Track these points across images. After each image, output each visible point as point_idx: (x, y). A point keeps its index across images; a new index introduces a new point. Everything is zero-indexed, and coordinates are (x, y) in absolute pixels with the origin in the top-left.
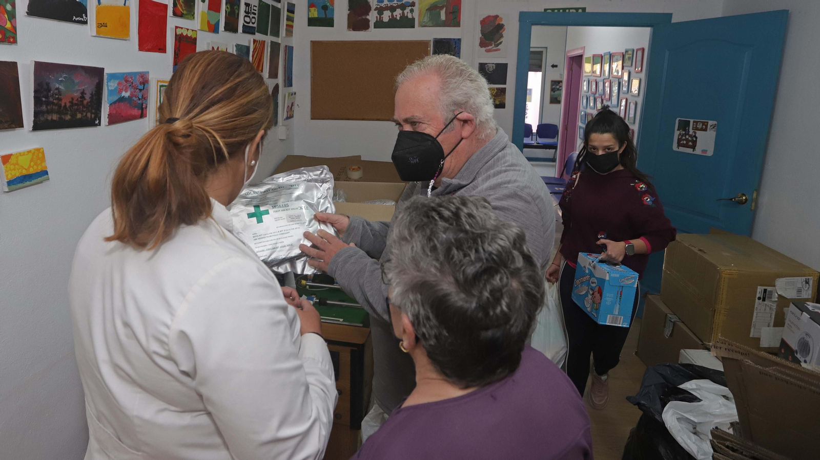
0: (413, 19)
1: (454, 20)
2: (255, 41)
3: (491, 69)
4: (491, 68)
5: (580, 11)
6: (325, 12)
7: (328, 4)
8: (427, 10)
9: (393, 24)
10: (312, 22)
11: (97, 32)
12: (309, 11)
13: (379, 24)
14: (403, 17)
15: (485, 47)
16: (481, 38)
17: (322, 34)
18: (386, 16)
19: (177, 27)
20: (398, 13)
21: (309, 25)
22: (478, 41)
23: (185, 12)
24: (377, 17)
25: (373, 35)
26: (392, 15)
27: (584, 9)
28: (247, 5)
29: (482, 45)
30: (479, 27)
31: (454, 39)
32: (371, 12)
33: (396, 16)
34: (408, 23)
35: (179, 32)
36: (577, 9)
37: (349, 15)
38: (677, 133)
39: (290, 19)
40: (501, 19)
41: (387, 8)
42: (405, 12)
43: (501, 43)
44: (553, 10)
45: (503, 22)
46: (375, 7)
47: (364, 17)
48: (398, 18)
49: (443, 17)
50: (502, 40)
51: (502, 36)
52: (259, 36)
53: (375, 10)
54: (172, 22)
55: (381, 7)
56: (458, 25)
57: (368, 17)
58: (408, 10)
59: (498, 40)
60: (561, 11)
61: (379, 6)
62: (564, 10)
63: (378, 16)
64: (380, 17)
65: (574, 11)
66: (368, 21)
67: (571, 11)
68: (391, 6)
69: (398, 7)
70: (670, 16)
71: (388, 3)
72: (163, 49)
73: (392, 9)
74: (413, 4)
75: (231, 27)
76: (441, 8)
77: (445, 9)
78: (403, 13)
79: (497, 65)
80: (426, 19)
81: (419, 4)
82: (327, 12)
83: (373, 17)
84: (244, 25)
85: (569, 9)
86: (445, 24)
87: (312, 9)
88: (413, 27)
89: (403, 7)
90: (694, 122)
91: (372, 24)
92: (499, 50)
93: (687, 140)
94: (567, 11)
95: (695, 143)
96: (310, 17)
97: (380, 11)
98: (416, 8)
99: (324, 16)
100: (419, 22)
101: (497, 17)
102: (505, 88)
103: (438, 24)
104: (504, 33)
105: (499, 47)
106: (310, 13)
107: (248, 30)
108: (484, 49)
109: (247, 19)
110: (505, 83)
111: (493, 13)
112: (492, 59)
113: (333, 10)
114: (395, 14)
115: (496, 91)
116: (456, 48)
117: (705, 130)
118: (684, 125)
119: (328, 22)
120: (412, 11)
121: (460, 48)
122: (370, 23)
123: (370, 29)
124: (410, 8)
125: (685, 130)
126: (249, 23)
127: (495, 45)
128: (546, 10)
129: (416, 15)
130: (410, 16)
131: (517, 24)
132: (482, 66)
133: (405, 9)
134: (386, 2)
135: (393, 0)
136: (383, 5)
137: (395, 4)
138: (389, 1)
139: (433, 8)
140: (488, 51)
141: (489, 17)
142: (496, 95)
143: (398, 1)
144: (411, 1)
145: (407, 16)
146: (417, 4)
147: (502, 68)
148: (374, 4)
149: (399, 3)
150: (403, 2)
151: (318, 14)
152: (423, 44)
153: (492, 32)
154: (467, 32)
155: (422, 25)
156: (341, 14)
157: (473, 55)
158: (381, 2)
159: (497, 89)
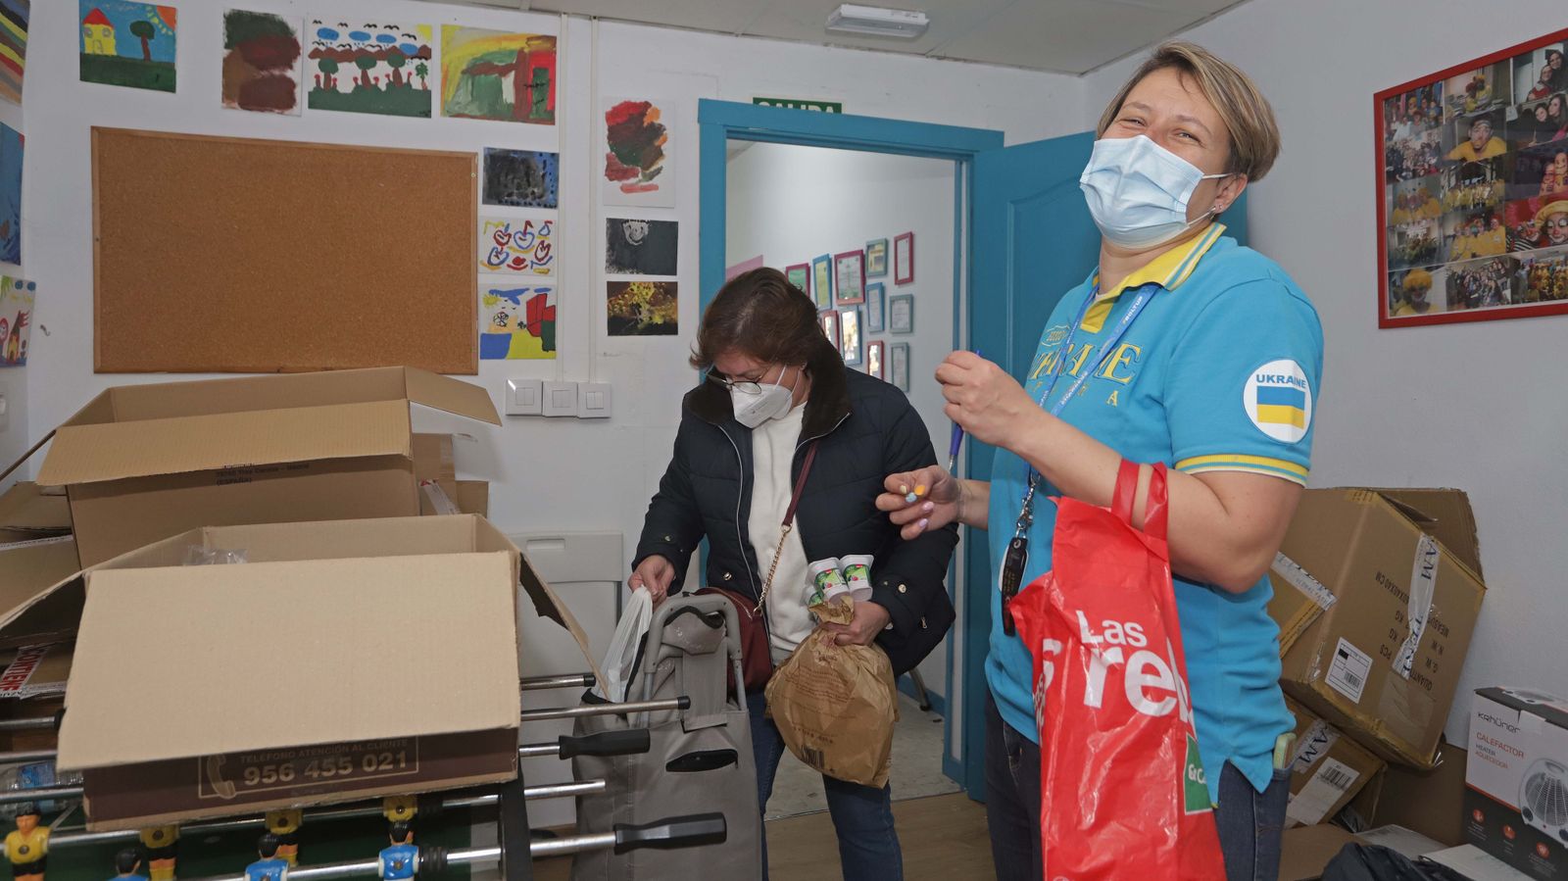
0: (426, 94)
1: (538, 104)
3: (638, 236)
4: (638, 233)
5: (830, 110)
6: (145, 44)
7: (155, 21)
8: (464, 72)
9: (365, 99)
10: (94, 68)
12: (83, 33)
13: (325, 98)
14: (397, 84)
15: (619, 179)
16: (608, 157)
18: (347, 77)
20: (381, 71)
21: (85, 77)
22: (603, 164)
24: (317, 77)
25: (308, 125)
26: (365, 76)
27: (837, 107)
29: (613, 173)
30: (603, 129)
31: (541, 154)
32: (299, 60)
33: (376, 79)
34: (408, 102)
36: (823, 106)
37: (226, 61)
40: (657, 112)
41: (347, 55)
42: (404, 71)
43: (658, 171)
44: (773, 102)
45: (662, 121)
46: (311, 48)
47: (277, 72)
48: (382, 86)
49: (509, 94)
50: (660, 163)
51: (659, 154)
53: (314, 54)
55: (330, 51)
56: (549, 118)
57: (289, 74)
58: (410, 66)
59: (652, 164)
60: (790, 106)
61: (322, 48)
62: (797, 104)
63: (322, 75)
64: (328, 79)
65: (817, 109)
66: (291, 85)
67: (811, 108)
68: (361, 51)
69: (382, 55)
70: (1000, 135)
71: (352, 42)
73: (365, 60)
74: (425, 53)
76: (504, 71)
77: (513, 74)
78: (397, 74)
79: (653, 224)
80: (464, 97)
81: (444, 54)
82: (151, 43)
83: (304, 74)
85: (808, 103)
86: (519, 113)
87: (97, 29)
88: (427, 114)
89: (396, 57)
91: (302, 95)
92: (656, 188)
94: (803, 107)
96: (88, 50)
97: (329, 60)
98: (434, 65)
99: (141, 56)
100: (444, 102)
101: (647, 105)
102: (676, 283)
103: (495, 111)
104: (666, 149)
105: (656, 180)
106: (87, 40)
108: (617, 184)
110: (675, 274)
111: (637, 97)
112: (640, 209)
113: (173, 39)
114: (371, 73)
115: (653, 290)
116: (547, 179)
119: (161, 77)
120: (422, 71)
121: (556, 179)
122: (297, 91)
123: (296, 110)
124: (417, 62)
127: (644, 175)
128: (757, 101)
129: (434, 82)
130: (416, 83)
131: (694, 129)
132: (616, 227)
133: (402, 64)
134: (344, 39)
135: (367, 37)
136: (335, 45)
137: (371, 45)
138: (355, 35)
139: (481, 69)
140: (628, 190)
141: (628, 107)
142: (654, 302)
143: (380, 38)
144: (418, 44)
145: (408, 84)
146: (436, 54)
147: (665, 233)
148: (308, 41)
149: (385, 46)
150: (397, 44)
151: (118, 46)
152: (456, 163)
153: (634, 142)
154: (574, 138)
155: (452, 112)
156: (200, 55)
157: (590, 198)
158: (328, 34)
159: (656, 285)
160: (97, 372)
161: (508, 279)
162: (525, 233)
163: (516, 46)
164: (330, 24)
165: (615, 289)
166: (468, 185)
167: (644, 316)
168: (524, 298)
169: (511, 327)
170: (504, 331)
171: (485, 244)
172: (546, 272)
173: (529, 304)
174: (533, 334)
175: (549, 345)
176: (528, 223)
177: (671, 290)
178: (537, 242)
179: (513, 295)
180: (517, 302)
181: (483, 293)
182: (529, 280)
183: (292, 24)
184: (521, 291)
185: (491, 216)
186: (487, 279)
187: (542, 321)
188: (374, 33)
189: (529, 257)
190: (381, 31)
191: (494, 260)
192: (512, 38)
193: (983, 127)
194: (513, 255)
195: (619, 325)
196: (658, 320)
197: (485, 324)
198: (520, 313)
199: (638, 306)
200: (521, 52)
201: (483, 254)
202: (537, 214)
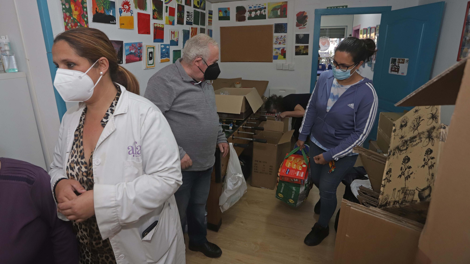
0: (265, 15)
1: (284, 14)
2: (192, 28)
3: (301, 37)
4: (302, 36)
5: (345, 7)
6: (226, 14)
7: (227, 10)
8: (271, 10)
9: (256, 17)
10: (220, 18)
11: (120, 27)
12: (219, 13)
13: (250, 18)
14: (261, 14)
15: (298, 26)
16: (297, 23)
17: (225, 24)
18: (253, 14)
19: (154, 24)
20: (258, 12)
21: (219, 19)
22: (295, 24)
23: (158, 17)
24: (249, 15)
25: (248, 23)
26: (256, 14)
27: (346, 6)
28: (188, 12)
29: (297, 26)
30: (296, 18)
31: (284, 24)
32: (246, 13)
33: (258, 14)
34: (263, 17)
35: (156, 25)
36: (343, 7)
37: (236, 14)
38: (391, 65)
39: (210, 18)
40: (306, 13)
41: (253, 11)
42: (262, 12)
43: (306, 24)
44: (331, 7)
45: (307, 15)
46: (248, 10)
47: (243, 15)
48: (259, 15)
49: (279, 13)
51: (306, 21)
52: (194, 26)
53: (248, 12)
54: (152, 22)
55: (251, 10)
56: (286, 17)
57: (245, 15)
58: (263, 11)
60: (335, 8)
61: (250, 10)
62: (337, 7)
63: (250, 14)
64: (250, 15)
65: (342, 7)
66: (245, 17)
67: (340, 7)
68: (255, 9)
69: (258, 10)
70: (390, 7)
71: (254, 8)
72: (149, 33)
73: (256, 11)
74: (265, 8)
75: (180, 22)
76: (278, 9)
77: (280, 9)
78: (261, 12)
79: (304, 35)
80: (271, 15)
81: (268, 8)
82: (227, 13)
83: (247, 15)
84: (187, 21)
85: (339, 7)
86: (281, 16)
87: (220, 13)
88: (265, 19)
89: (260, 10)
90: (398, 59)
91: (247, 18)
92: (305, 28)
93: (395, 68)
94: (338, 8)
95: (398, 69)
97: (250, 12)
98: (266, 10)
99: (226, 16)
100: (268, 16)
101: (304, 12)
102: (308, 46)
103: (277, 17)
104: (308, 20)
105: (305, 26)
106: (219, 15)
107: (188, 23)
108: (298, 28)
109: (188, 19)
110: (308, 43)
111: (302, 11)
112: (302, 32)
113: (229, 12)
114: (257, 13)
115: (304, 47)
116: (285, 28)
117: (403, 63)
118: (394, 61)
119: (227, 18)
120: (265, 11)
121: (287, 28)
122: (246, 18)
123: (246, 21)
124: (264, 10)
125: (394, 63)
126: (189, 20)
127: (303, 25)
128: (327, 8)
129: (266, 13)
130: (264, 14)
131: (314, 15)
132: (297, 36)
133: (262, 11)
134: (253, 8)
135: (256, 7)
136: (251, 9)
137: (257, 8)
138: (255, 7)
139: (275, 9)
140: (300, 28)
141: (300, 13)
142: (304, 49)
143: (258, 7)
144: (264, 7)
145: (263, 14)
146: (267, 8)
147: (307, 36)
148: (247, 9)
149: (259, 8)
150: (261, 7)
151: (223, 15)
152: (270, 27)
153: (302, 19)
154: (291, 20)
155: (270, 18)
156: (233, 14)
157: (293, 31)
158: (250, 7)
159: (304, 46)
160: (221, 62)
161: (277, 46)
162: (281, 38)
163: (280, 4)
164: (251, 6)
165: (297, 47)
166: (272, 30)
167: (302, 52)
168: (280, 49)
169: (278, 54)
170: (277, 55)
171: (274, 40)
172: (285, 44)
173: (281, 50)
174: (282, 55)
175: (285, 57)
176: (281, 36)
177: (307, 47)
178: (283, 39)
179: (279, 49)
180: (279, 50)
181: (274, 49)
182: (282, 46)
183: (245, 7)
184: (280, 48)
185: (275, 35)
186: (275, 46)
187: (284, 53)
188: (257, 6)
189: (282, 42)
190: (258, 5)
191: (276, 43)
192: (279, 3)
193: (386, 5)
194: (279, 42)
195: (297, 53)
196: (304, 52)
197: (274, 54)
198: (280, 52)
199: (301, 50)
200: (281, 5)
201: (274, 42)
202: (283, 34)
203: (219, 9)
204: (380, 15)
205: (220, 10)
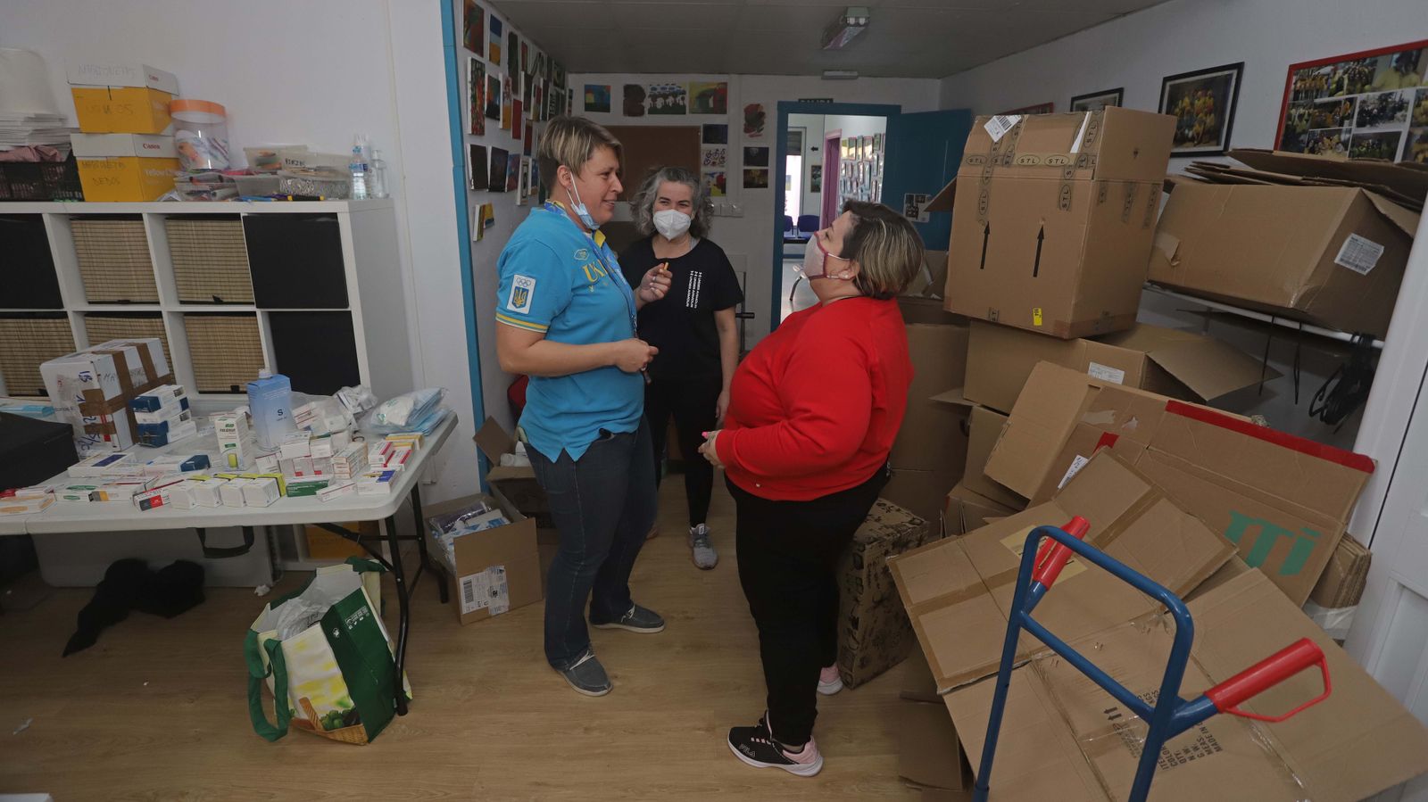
0: (684, 106)
1: (721, 108)
3: (755, 153)
5: (828, 102)
7: (606, 90)
8: (696, 98)
9: (666, 110)
10: (589, 106)
12: (587, 96)
13: (653, 111)
14: (675, 104)
15: (749, 132)
16: (745, 125)
18: (660, 103)
20: (670, 100)
21: (587, 109)
22: (743, 128)
25: (647, 120)
26: (665, 102)
27: (831, 100)
29: (747, 130)
30: (743, 114)
31: (722, 125)
32: (646, 98)
33: (669, 103)
34: (679, 110)
36: (826, 100)
37: (624, 101)
38: (905, 206)
40: (762, 107)
41: (660, 95)
42: (677, 99)
43: (763, 129)
44: (806, 100)
45: (764, 110)
46: (649, 94)
47: (639, 103)
48: (671, 105)
49: (711, 105)
50: (763, 126)
51: (763, 123)
53: (649, 97)
55: (655, 94)
56: (724, 112)
57: (643, 103)
58: (679, 98)
59: (760, 126)
60: (813, 101)
61: (652, 94)
62: (815, 100)
63: (652, 103)
65: (823, 102)
66: (643, 107)
68: (664, 93)
69: (670, 94)
70: (898, 107)
71: (661, 91)
73: (665, 97)
74: (684, 93)
76: (709, 96)
77: (713, 97)
78: (675, 100)
79: (760, 148)
80: (696, 106)
81: (690, 93)
82: (604, 98)
83: (647, 103)
85: (820, 100)
86: (714, 111)
87: (590, 95)
88: (685, 113)
89: (675, 95)
90: (916, 196)
92: (761, 135)
93: (913, 212)
94: (818, 101)
95: (917, 212)
96: (588, 102)
97: (654, 98)
98: (687, 97)
99: (601, 101)
100: (690, 109)
101: (759, 105)
102: (767, 170)
103: (707, 111)
104: (765, 120)
105: (761, 132)
106: (588, 99)
108: (748, 134)
110: (767, 165)
111: (756, 102)
112: (756, 143)
113: (609, 95)
114: (667, 101)
115: (759, 172)
116: (724, 134)
117: (924, 202)
118: (910, 199)
119: (604, 107)
120: (683, 99)
121: (727, 134)
122: (645, 109)
123: (644, 115)
124: (681, 96)
125: (910, 203)
127: (757, 131)
128: (800, 100)
129: (687, 102)
130: (681, 103)
131: (775, 112)
132: (747, 150)
133: (677, 97)
134: (659, 90)
135: (666, 89)
136: (656, 92)
137: (667, 91)
138: (663, 88)
139: (702, 96)
140: (752, 136)
141: (752, 106)
142: (760, 176)
143: (670, 89)
144: (682, 90)
145: (679, 103)
146: (687, 92)
147: (764, 152)
148: (648, 92)
149: (672, 91)
150: (675, 90)
151: (595, 100)
152: (694, 130)
153: (754, 119)
154: (733, 118)
155: (692, 112)
156: (617, 100)
157: (738, 140)
158: (654, 89)
159: (761, 170)
161: (710, 169)
162: (716, 153)
163: (714, 87)
164: (655, 86)
165: (746, 172)
166: (698, 137)
167: (756, 181)
168: (716, 176)
171: (703, 158)
172: (723, 167)
173: (717, 178)
174: (719, 188)
175: (724, 191)
176: (717, 150)
177: (765, 173)
178: (720, 156)
179: (712, 175)
180: (713, 177)
181: (702, 175)
182: (717, 169)
183: (643, 87)
184: (714, 173)
185: (705, 147)
186: (704, 169)
187: (721, 183)
188: (668, 87)
189: (718, 161)
190: (670, 86)
191: (706, 163)
192: (713, 84)
193: (892, 103)
194: (712, 161)
195: (748, 184)
196: (761, 183)
198: (714, 181)
199: (754, 178)
200: (716, 89)
201: (703, 161)
202: (720, 146)
203: (586, 86)
204: (885, 118)
205: (588, 89)
